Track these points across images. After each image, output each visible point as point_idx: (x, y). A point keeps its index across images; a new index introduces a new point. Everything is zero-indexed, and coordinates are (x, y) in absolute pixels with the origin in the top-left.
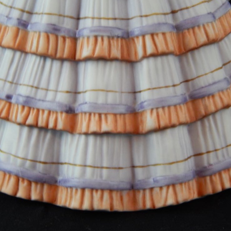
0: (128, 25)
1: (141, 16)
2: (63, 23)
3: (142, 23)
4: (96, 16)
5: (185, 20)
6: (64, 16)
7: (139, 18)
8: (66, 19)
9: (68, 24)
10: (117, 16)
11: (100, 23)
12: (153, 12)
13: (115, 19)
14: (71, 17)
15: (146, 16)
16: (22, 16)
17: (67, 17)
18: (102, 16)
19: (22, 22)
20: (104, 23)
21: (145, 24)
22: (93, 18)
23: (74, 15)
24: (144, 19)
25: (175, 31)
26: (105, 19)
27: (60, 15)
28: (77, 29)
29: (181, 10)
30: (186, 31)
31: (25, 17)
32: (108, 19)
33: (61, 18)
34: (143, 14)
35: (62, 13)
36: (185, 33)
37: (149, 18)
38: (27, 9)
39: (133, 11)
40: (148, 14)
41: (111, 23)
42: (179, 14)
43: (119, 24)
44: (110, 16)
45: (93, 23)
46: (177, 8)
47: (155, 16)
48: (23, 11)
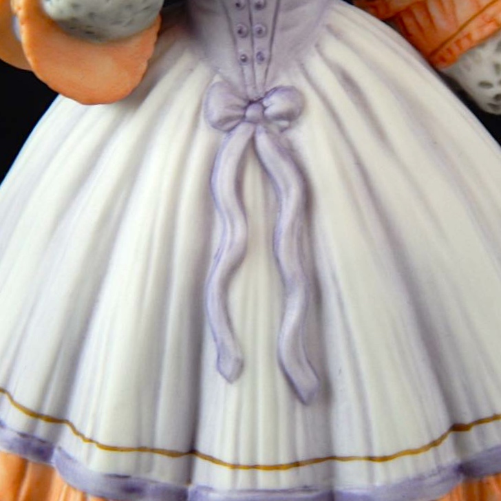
0: (331, 475)
1: (371, 459)
2: (150, 469)
3: (371, 477)
4: (243, 460)
5: (490, 450)
6: (153, 450)
7: (363, 464)
8: (158, 458)
9: (163, 472)
10: (301, 456)
11: (254, 479)
12: (404, 447)
13: (297, 464)
14: (173, 454)
15: (384, 459)
16: (33, 427)
17: (162, 452)
18: (261, 460)
19: (35, 444)
20: (265, 480)
21: (380, 480)
22: (235, 466)
23: (180, 446)
24: (378, 466)
25: (460, 482)
26: (268, 468)
27: (141, 449)
28: (189, 480)
29: (480, 422)
30: (492, 479)
31: (42, 429)
32: (277, 467)
33: (145, 456)
34: (377, 453)
35: (145, 443)
36: (488, 483)
37: (390, 463)
38: (47, 410)
39: (347, 440)
40: (389, 453)
41: (285, 479)
42: (472, 434)
43: (306, 475)
44: (284, 459)
45: (234, 479)
46: (468, 418)
47: (408, 459)
48: (35, 415)
